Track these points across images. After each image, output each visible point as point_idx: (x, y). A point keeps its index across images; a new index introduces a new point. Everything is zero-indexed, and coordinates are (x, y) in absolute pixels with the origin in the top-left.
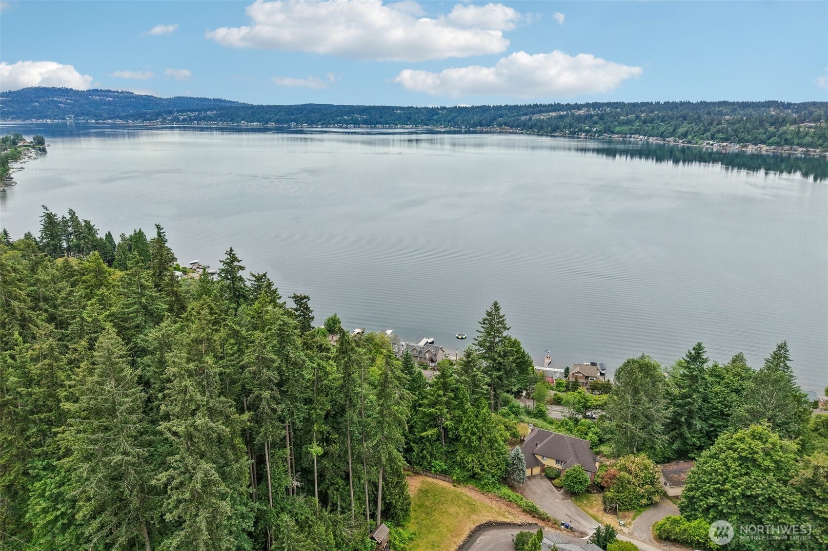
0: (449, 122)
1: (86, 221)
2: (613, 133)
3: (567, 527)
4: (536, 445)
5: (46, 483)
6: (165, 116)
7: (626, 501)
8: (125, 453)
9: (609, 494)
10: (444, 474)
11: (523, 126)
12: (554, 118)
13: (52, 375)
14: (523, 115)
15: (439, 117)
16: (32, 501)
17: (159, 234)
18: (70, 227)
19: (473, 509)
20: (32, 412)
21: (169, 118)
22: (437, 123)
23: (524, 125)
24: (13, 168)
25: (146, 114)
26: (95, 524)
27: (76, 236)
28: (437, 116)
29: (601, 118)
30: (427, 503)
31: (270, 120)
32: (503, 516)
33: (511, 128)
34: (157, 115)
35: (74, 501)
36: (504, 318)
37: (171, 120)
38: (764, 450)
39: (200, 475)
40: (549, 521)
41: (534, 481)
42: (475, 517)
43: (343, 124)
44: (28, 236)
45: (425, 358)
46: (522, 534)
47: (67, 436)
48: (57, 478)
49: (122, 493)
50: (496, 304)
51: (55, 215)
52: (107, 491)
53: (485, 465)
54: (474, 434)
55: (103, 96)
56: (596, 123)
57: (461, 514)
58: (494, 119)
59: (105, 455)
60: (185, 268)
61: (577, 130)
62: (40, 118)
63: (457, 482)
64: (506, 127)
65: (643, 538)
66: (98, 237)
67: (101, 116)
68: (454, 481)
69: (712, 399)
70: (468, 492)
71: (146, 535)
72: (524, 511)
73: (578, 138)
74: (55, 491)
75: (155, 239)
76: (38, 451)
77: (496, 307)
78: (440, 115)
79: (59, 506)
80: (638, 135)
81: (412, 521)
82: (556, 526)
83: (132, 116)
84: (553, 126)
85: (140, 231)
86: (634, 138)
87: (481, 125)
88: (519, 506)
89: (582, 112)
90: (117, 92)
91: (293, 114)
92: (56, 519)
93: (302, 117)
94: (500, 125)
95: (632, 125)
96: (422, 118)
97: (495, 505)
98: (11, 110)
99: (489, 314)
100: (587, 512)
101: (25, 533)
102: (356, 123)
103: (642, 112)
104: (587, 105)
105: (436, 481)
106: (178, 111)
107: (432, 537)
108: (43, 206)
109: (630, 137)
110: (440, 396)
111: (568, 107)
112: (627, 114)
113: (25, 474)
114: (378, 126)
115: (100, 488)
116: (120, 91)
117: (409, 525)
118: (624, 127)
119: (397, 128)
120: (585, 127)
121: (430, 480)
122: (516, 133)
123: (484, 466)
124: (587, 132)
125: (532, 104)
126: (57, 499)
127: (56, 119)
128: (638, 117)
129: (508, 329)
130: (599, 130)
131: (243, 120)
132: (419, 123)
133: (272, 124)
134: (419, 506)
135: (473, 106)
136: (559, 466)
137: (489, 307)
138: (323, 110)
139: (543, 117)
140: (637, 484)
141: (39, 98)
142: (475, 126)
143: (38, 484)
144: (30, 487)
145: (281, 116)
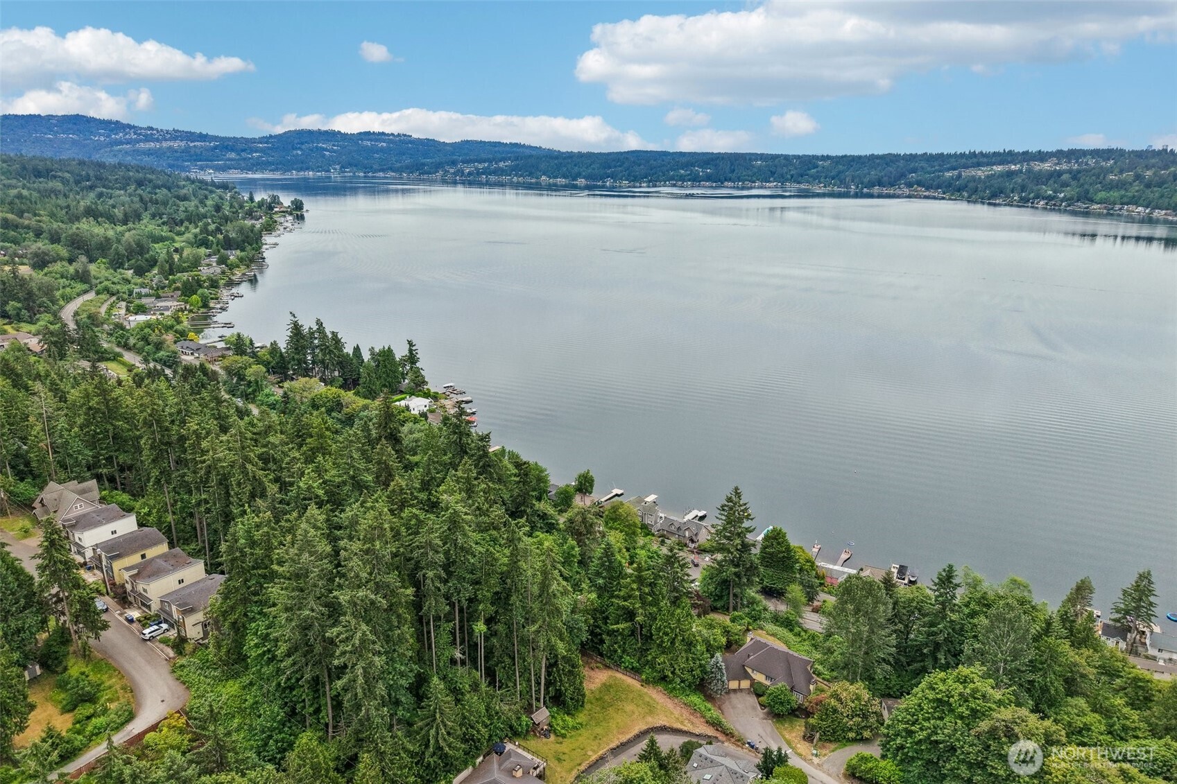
0: (833, 179)
1: (333, 333)
2: (1092, 201)
3: (752, 747)
4: (749, 656)
5: (259, 625)
6: (447, 168)
7: (828, 731)
8: (313, 610)
9: (811, 721)
10: (635, 671)
11: (946, 187)
12: (998, 177)
13: (269, 540)
14: (948, 170)
15: (818, 172)
16: (249, 637)
17: (411, 351)
18: (316, 338)
19: (651, 709)
20: (254, 568)
21: (452, 171)
22: (815, 179)
23: (950, 185)
24: (266, 244)
25: (424, 164)
26: (290, 661)
27: (322, 350)
28: (815, 170)
29: (1075, 175)
30: (606, 697)
31: (578, 175)
32: (682, 723)
33: (927, 189)
34: (438, 166)
35: (276, 640)
36: (748, 506)
37: (454, 173)
38: (961, 694)
39: (359, 634)
40: (733, 737)
41: (739, 694)
42: (650, 719)
43: (676, 181)
44: (274, 344)
45: (685, 537)
46: (689, 743)
47: (274, 591)
48: (267, 622)
49: (309, 639)
50: (736, 489)
51: (302, 326)
52: (298, 636)
53: (677, 668)
54: (666, 634)
55: (377, 140)
56: (1065, 185)
57: (637, 714)
58: (903, 175)
59: (300, 609)
60: (437, 393)
61: (1032, 195)
62: (301, 169)
63: (646, 682)
64: (919, 189)
65: (831, 771)
66: (345, 351)
67: (372, 167)
68: (642, 681)
69: (967, 632)
70: (655, 695)
71: (326, 676)
72: (707, 722)
73: (1032, 207)
74: (265, 632)
75: (406, 356)
76: (256, 599)
77: (737, 492)
78: (819, 169)
79: (266, 644)
80: (1134, 207)
81: (586, 712)
82: (739, 743)
83: (407, 167)
84: (993, 189)
85: (389, 348)
86: (1128, 211)
87: (880, 184)
88: (704, 717)
89: (1047, 166)
90: (392, 134)
91: (610, 168)
92: (264, 653)
93: (621, 172)
94: (910, 185)
95: (1126, 190)
96: (792, 172)
97: (677, 712)
98: (270, 159)
99: (729, 500)
100: (783, 736)
101: (243, 664)
102: (696, 180)
103: (1147, 168)
104: (1059, 154)
105: (624, 677)
106: (463, 162)
107: (599, 730)
108: (291, 313)
109: (1120, 209)
110: (632, 589)
111: (1026, 157)
112: (1121, 172)
113: (245, 615)
114: (726, 184)
115: (294, 634)
116: (396, 134)
117: (581, 715)
118: (1111, 193)
119: (754, 188)
120: (1046, 191)
121: (619, 675)
122: (935, 198)
123: (675, 669)
124: (1049, 198)
125: (967, 153)
126: (265, 638)
127: (319, 171)
128: (1138, 177)
129: (752, 519)
130: (1068, 196)
131: (544, 174)
132: (787, 180)
133: (581, 182)
134: (597, 699)
135: (873, 155)
136: (768, 683)
137: (728, 491)
138: (652, 162)
139: (981, 173)
140: (845, 715)
141: (302, 144)
142: (871, 185)
143: (253, 625)
144: (247, 626)
145: (594, 169)
